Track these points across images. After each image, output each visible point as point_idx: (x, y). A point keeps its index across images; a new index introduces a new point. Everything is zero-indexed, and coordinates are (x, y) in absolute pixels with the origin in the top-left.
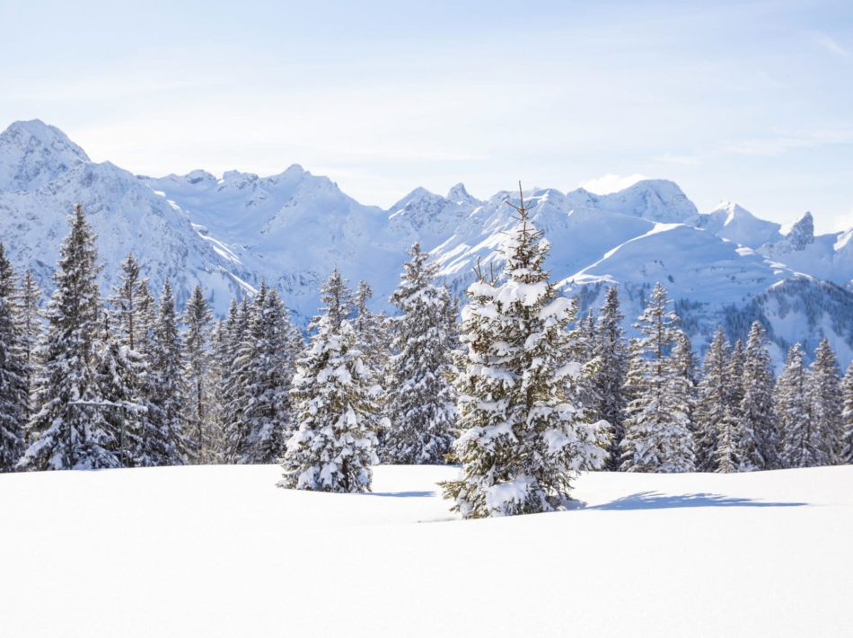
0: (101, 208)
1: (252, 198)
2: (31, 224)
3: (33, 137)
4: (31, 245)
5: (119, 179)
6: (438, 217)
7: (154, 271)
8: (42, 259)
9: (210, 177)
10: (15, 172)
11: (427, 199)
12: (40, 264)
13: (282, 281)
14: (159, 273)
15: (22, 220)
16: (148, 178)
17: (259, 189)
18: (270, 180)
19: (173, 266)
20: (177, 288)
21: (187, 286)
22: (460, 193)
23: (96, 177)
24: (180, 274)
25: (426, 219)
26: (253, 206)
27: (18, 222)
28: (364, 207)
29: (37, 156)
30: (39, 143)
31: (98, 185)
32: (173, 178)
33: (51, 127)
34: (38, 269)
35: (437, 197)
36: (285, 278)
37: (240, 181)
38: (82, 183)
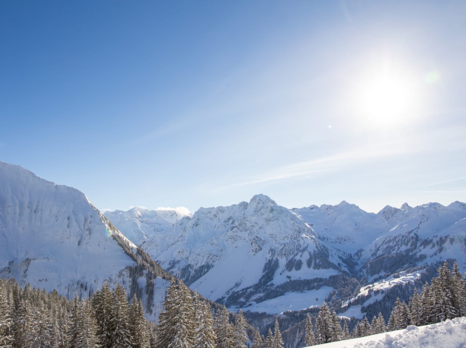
0: (275, 219)
1: (329, 213)
2: (256, 225)
3: (259, 199)
4: (255, 232)
5: (281, 210)
6: (395, 215)
7: (289, 238)
8: (258, 236)
9: (317, 207)
10: (255, 210)
11: (390, 209)
12: (257, 237)
13: (337, 240)
14: (291, 238)
15: (253, 224)
16: (297, 209)
17: (332, 210)
18: (335, 206)
19: (295, 236)
20: (297, 243)
21: (300, 243)
22: (406, 206)
23: (274, 210)
24: (298, 239)
25: (390, 216)
26: (329, 216)
27: (252, 225)
28: (368, 213)
29: (261, 205)
30: (261, 201)
31: (275, 212)
32: (305, 208)
33: (265, 196)
34: (256, 239)
35: (394, 208)
36: (338, 239)
37: (326, 207)
38: (270, 212)
